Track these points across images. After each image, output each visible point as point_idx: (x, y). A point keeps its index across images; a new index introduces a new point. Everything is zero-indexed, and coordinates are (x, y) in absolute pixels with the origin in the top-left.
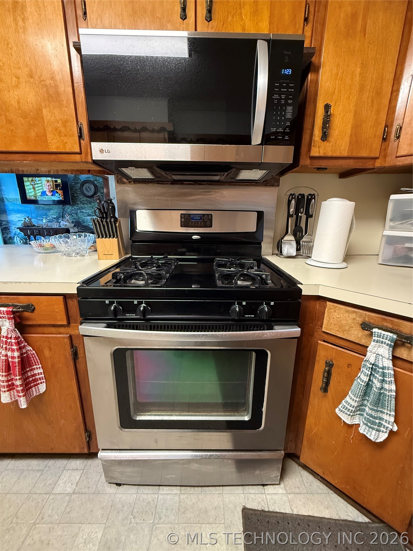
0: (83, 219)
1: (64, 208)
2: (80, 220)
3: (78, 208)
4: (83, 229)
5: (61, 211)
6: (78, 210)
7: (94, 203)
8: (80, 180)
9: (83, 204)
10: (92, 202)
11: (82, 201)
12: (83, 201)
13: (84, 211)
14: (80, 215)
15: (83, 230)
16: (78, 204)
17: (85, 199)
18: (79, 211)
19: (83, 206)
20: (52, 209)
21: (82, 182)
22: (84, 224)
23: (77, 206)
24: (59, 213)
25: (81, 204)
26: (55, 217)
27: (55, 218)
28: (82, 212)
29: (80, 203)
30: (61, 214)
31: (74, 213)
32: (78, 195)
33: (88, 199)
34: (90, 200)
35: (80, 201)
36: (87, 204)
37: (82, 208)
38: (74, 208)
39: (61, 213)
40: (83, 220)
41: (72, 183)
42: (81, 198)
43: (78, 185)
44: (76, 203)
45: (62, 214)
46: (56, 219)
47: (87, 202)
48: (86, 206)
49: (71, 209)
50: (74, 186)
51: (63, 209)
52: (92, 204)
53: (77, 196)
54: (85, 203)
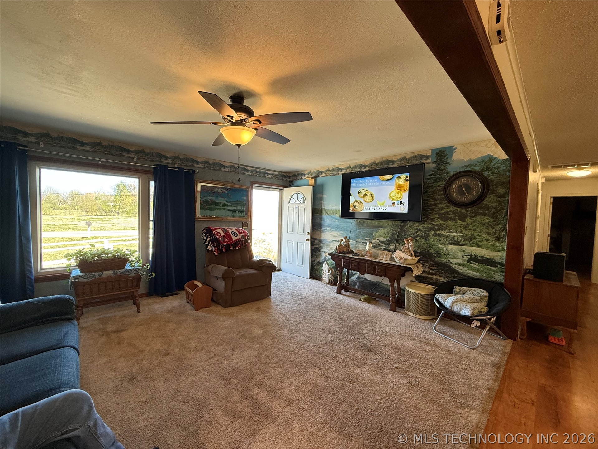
0: (438, 249)
1: (404, 226)
2: (432, 251)
3: (431, 226)
4: (435, 268)
5: (396, 231)
6: (430, 231)
7: (471, 217)
8: (448, 173)
9: (445, 219)
10: (466, 217)
11: (443, 214)
12: (446, 213)
13: (443, 233)
14: (433, 240)
15: (434, 270)
16: (433, 220)
17: (451, 209)
18: (433, 232)
19: (443, 222)
20: (381, 227)
21: (451, 177)
22: (438, 260)
23: (430, 224)
24: (393, 234)
25: (440, 220)
26: (385, 240)
27: (383, 242)
28: (440, 235)
29: (438, 218)
30: (396, 236)
31: (421, 237)
32: (438, 202)
33: (459, 209)
34: (464, 211)
35: (439, 214)
36: (454, 220)
37: (441, 228)
38: (423, 227)
39: (395, 234)
40: (437, 252)
41: (429, 181)
42: (442, 209)
43: (441, 183)
44: (428, 218)
45: (398, 237)
46: (385, 244)
47: (456, 216)
48: (450, 223)
49: (417, 229)
50: (431, 186)
51: (402, 229)
52: (468, 220)
53: (435, 205)
54: (450, 219)
